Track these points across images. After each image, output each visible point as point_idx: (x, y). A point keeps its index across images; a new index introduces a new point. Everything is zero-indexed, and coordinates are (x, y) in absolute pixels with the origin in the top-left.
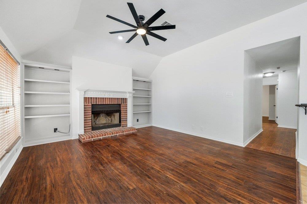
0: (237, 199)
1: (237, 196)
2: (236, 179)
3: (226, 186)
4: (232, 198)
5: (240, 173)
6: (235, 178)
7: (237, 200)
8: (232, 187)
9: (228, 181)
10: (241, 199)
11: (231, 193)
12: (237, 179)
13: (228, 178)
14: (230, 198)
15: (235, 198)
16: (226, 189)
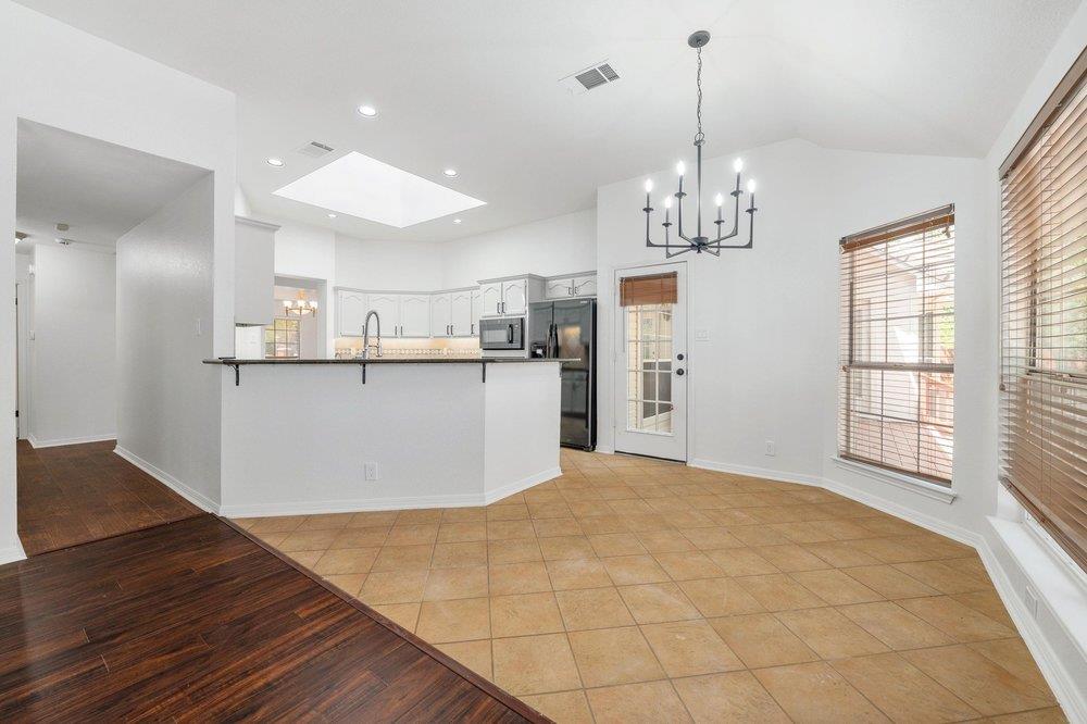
0: (256, 686)
1: (245, 682)
2: (175, 654)
3: (181, 695)
4: (245, 697)
5: (159, 631)
6: (168, 657)
7: (260, 688)
8: (202, 678)
9: (165, 682)
10: (262, 677)
11: (224, 694)
12: (174, 651)
13: (149, 675)
14: (242, 704)
15: (250, 689)
16: (197, 702)
